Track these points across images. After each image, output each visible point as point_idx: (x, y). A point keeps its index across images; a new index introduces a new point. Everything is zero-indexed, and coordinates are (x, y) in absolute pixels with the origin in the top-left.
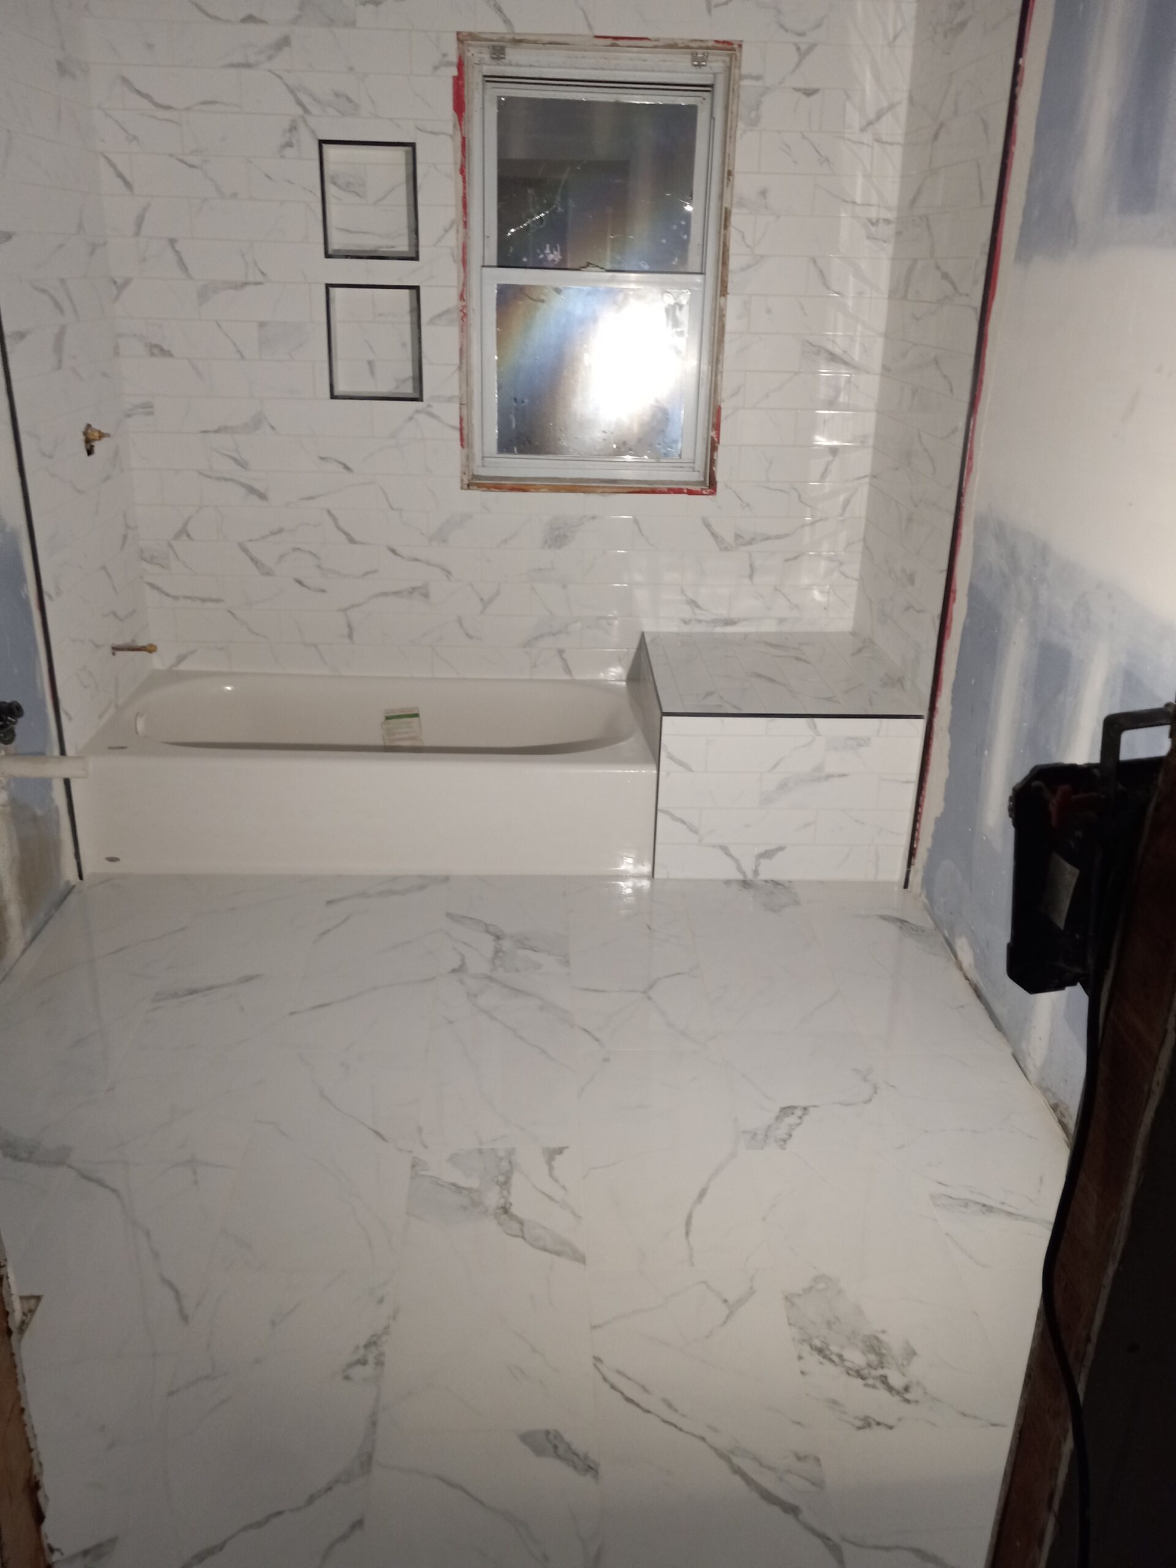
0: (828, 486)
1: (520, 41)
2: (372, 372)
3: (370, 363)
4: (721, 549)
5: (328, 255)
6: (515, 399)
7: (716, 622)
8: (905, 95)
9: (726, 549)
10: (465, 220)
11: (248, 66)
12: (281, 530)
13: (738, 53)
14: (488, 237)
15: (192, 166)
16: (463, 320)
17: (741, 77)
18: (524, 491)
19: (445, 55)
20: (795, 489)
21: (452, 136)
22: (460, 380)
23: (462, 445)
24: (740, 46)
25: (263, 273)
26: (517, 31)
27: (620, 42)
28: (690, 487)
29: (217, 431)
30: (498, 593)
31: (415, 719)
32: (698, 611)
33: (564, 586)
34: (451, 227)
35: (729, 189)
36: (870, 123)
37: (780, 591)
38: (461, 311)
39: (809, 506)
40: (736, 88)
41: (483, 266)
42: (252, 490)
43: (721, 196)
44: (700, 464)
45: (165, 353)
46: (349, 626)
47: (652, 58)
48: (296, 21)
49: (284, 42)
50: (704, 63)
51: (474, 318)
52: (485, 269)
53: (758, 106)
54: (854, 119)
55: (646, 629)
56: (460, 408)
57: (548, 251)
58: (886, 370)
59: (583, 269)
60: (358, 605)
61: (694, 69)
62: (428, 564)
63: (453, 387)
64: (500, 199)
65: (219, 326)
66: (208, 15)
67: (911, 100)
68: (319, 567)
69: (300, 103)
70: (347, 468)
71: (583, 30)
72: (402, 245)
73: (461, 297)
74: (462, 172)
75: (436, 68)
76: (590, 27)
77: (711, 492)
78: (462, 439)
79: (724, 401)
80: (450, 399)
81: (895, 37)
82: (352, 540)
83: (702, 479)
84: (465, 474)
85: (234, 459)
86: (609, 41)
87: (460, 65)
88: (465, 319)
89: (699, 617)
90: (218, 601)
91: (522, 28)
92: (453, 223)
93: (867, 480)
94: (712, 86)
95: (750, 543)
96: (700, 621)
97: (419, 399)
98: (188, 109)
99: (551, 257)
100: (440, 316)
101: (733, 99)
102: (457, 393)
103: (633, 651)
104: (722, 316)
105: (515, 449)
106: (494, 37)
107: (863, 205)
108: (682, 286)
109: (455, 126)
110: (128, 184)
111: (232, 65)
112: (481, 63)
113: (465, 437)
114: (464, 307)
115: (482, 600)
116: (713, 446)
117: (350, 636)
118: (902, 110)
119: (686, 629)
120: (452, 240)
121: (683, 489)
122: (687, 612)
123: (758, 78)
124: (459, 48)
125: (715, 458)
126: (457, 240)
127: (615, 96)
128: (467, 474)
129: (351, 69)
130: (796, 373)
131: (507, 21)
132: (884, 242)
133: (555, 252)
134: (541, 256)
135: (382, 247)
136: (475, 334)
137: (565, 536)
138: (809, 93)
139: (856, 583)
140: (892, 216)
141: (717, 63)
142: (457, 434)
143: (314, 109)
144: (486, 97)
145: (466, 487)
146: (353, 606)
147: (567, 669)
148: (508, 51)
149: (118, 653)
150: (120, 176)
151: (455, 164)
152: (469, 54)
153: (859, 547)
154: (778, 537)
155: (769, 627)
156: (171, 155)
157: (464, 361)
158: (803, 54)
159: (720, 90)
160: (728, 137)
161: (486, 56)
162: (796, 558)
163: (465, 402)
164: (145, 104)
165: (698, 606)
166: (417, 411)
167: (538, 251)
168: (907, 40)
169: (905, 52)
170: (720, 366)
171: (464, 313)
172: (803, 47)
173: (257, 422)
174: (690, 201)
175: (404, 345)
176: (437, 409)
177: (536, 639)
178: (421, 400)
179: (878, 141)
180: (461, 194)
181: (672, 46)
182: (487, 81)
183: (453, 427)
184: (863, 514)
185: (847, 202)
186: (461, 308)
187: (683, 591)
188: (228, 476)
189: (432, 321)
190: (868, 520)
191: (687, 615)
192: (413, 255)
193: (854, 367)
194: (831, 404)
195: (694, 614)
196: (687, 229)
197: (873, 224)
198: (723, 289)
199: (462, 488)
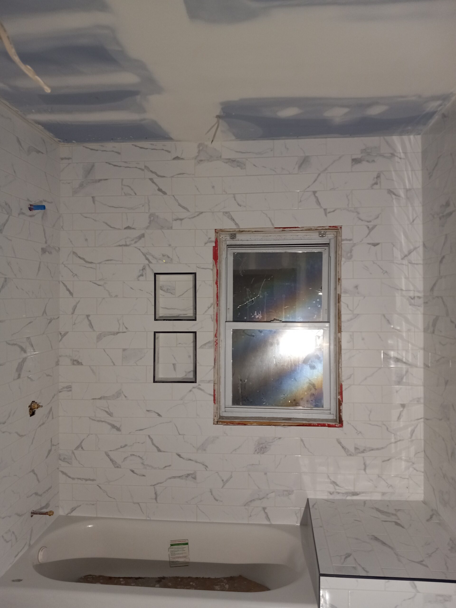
0: (402, 424)
1: (242, 231)
2: (175, 369)
3: (174, 365)
4: (347, 455)
5: (155, 320)
6: (241, 380)
7: (347, 494)
8: (421, 244)
9: (350, 455)
10: (217, 303)
11: (126, 245)
12: (126, 446)
13: (340, 230)
14: (229, 309)
15: (99, 285)
16: (216, 346)
17: (342, 240)
18: (245, 425)
19: (210, 238)
20: (385, 425)
21: (212, 270)
22: (214, 373)
23: (214, 403)
24: (341, 228)
25: (126, 328)
26: (241, 228)
27: (286, 229)
28: (329, 423)
29: (100, 399)
30: (231, 477)
31: (187, 546)
32: (337, 488)
33: (266, 474)
34: (211, 307)
35: (340, 285)
36: (406, 256)
37: (381, 477)
38: (215, 342)
39: (393, 434)
40: (340, 244)
41: (226, 322)
42: (113, 426)
43: (336, 289)
44: (333, 411)
45: (79, 363)
46: (156, 493)
47: (301, 234)
48: (147, 228)
49: (143, 236)
50: (325, 235)
51: (222, 345)
52: (227, 323)
53: (351, 251)
54: (398, 255)
55: (309, 497)
56: (214, 385)
57: (256, 314)
58: (426, 366)
59: (272, 322)
60: (160, 483)
61: (320, 238)
62: (196, 462)
63: (211, 376)
64: (234, 293)
65: (105, 351)
66: (111, 227)
67: (424, 245)
68: (142, 463)
69: (147, 259)
70: (159, 415)
71: (270, 226)
72: (190, 313)
73: (216, 336)
74: (217, 283)
75: (206, 243)
76: (273, 224)
77: (340, 425)
78: (214, 400)
79: (343, 382)
80: (209, 382)
81: (413, 221)
82: (159, 450)
83: (335, 418)
84: (215, 416)
85: (107, 412)
86: (281, 229)
87: (216, 242)
88: (217, 346)
89: (337, 491)
90: (93, 480)
91: (242, 226)
92: (212, 304)
93: (422, 420)
94: (328, 244)
95: (363, 452)
96: (339, 493)
97: (195, 382)
98: (100, 263)
99: (257, 317)
100: (205, 344)
101: (339, 249)
102: (212, 379)
103: (303, 509)
104: (340, 342)
105: (241, 403)
106: (231, 230)
107: (406, 290)
108: (319, 328)
109: (213, 266)
110: (71, 293)
111: (120, 246)
112: (225, 239)
113: (216, 399)
114: (216, 340)
115: (223, 480)
116: (340, 403)
117: (156, 499)
118: (421, 250)
119: (331, 497)
120: (211, 312)
121: (325, 424)
122: (331, 488)
123: (350, 240)
124: (216, 235)
125: (341, 409)
126: (214, 312)
127: (284, 250)
128: (217, 416)
129: (170, 245)
130: (380, 368)
131: (236, 224)
132: (419, 306)
133: (259, 315)
134: (253, 316)
135: (181, 315)
136: (222, 352)
137: (266, 447)
138: (375, 245)
139: (423, 474)
140: (421, 295)
141: (330, 236)
142: (212, 398)
143: (154, 261)
144: (228, 253)
145: (216, 423)
146: (158, 484)
147: (268, 518)
148: (237, 235)
149: (34, 516)
150: (68, 290)
151: (213, 281)
152: (221, 237)
153: (422, 455)
154: (378, 449)
155: (377, 497)
156: (90, 281)
157: (216, 364)
158: (370, 229)
159: (332, 245)
160: (337, 264)
161: (228, 238)
162: (388, 460)
163: (216, 382)
164: (82, 262)
165: (337, 485)
166: (194, 388)
167: (251, 314)
168: (419, 222)
169: (419, 226)
170: (340, 365)
171: (217, 343)
172: (370, 227)
173: (118, 394)
174: (321, 292)
175: (190, 356)
176: (203, 386)
177: (251, 501)
178: (196, 382)
179: (411, 263)
180: (216, 292)
181: (310, 229)
182: (229, 247)
183: (211, 395)
184: (422, 438)
185: (398, 289)
186: (215, 340)
187: (328, 477)
188: (103, 420)
189: (201, 347)
190: (425, 441)
191: (332, 490)
192: (194, 318)
193: (409, 365)
194: (399, 383)
195: (335, 489)
196: (320, 303)
197: (412, 299)
198: (339, 329)
199: (214, 424)
